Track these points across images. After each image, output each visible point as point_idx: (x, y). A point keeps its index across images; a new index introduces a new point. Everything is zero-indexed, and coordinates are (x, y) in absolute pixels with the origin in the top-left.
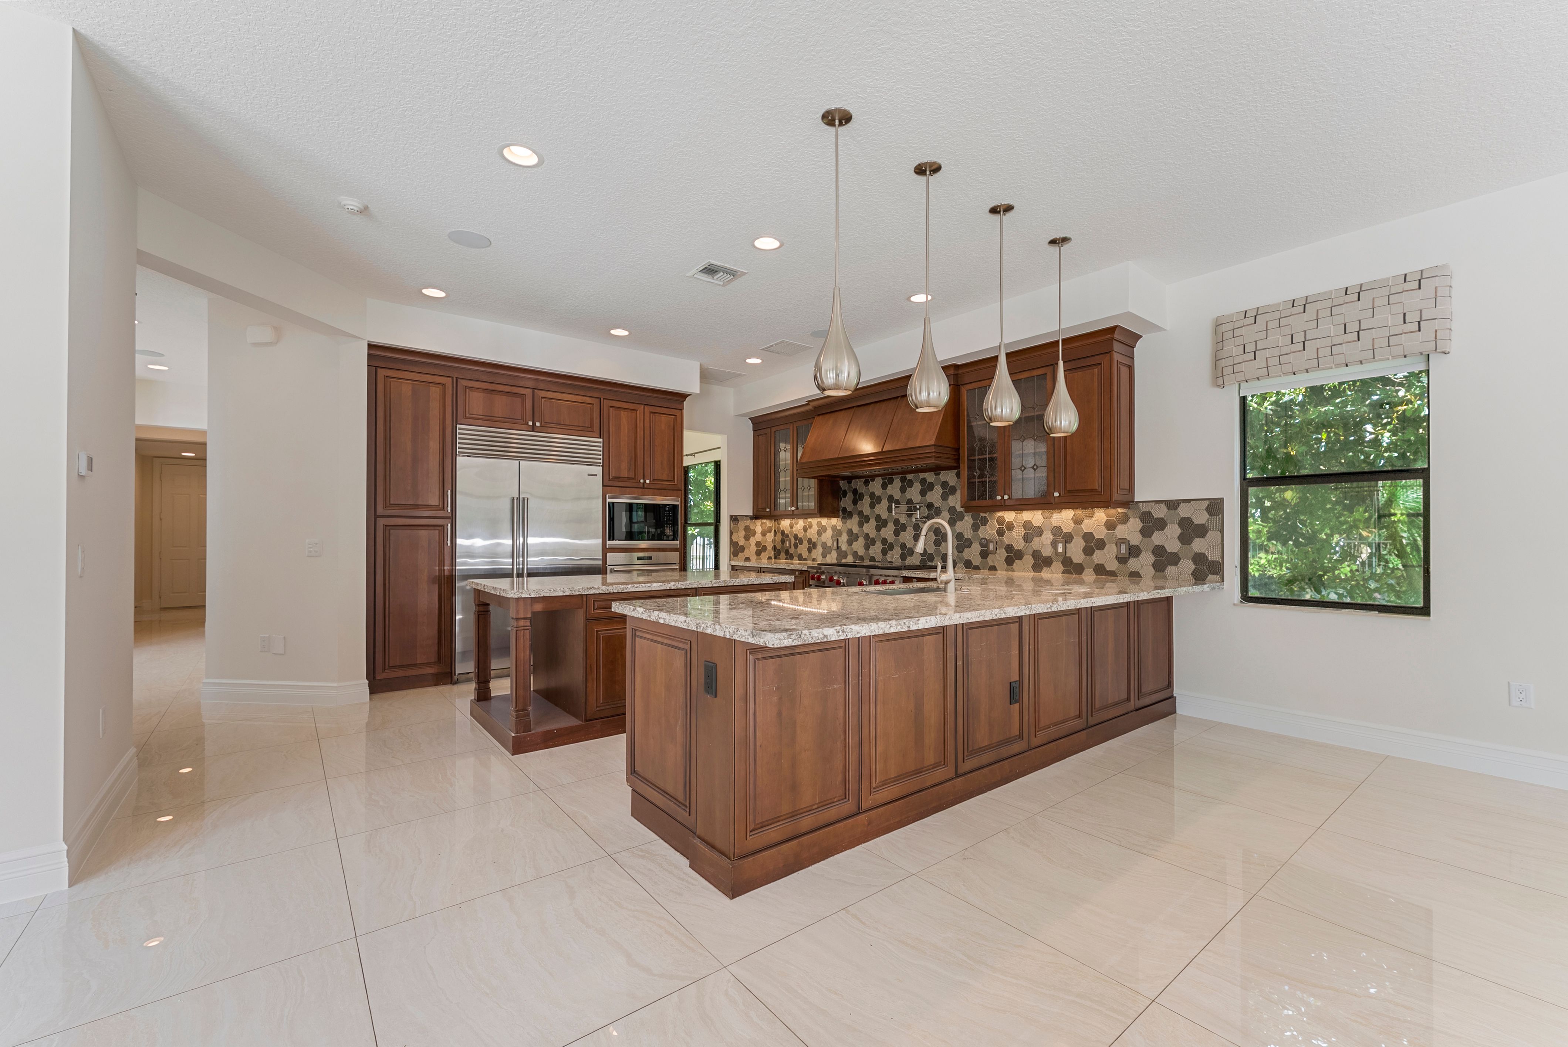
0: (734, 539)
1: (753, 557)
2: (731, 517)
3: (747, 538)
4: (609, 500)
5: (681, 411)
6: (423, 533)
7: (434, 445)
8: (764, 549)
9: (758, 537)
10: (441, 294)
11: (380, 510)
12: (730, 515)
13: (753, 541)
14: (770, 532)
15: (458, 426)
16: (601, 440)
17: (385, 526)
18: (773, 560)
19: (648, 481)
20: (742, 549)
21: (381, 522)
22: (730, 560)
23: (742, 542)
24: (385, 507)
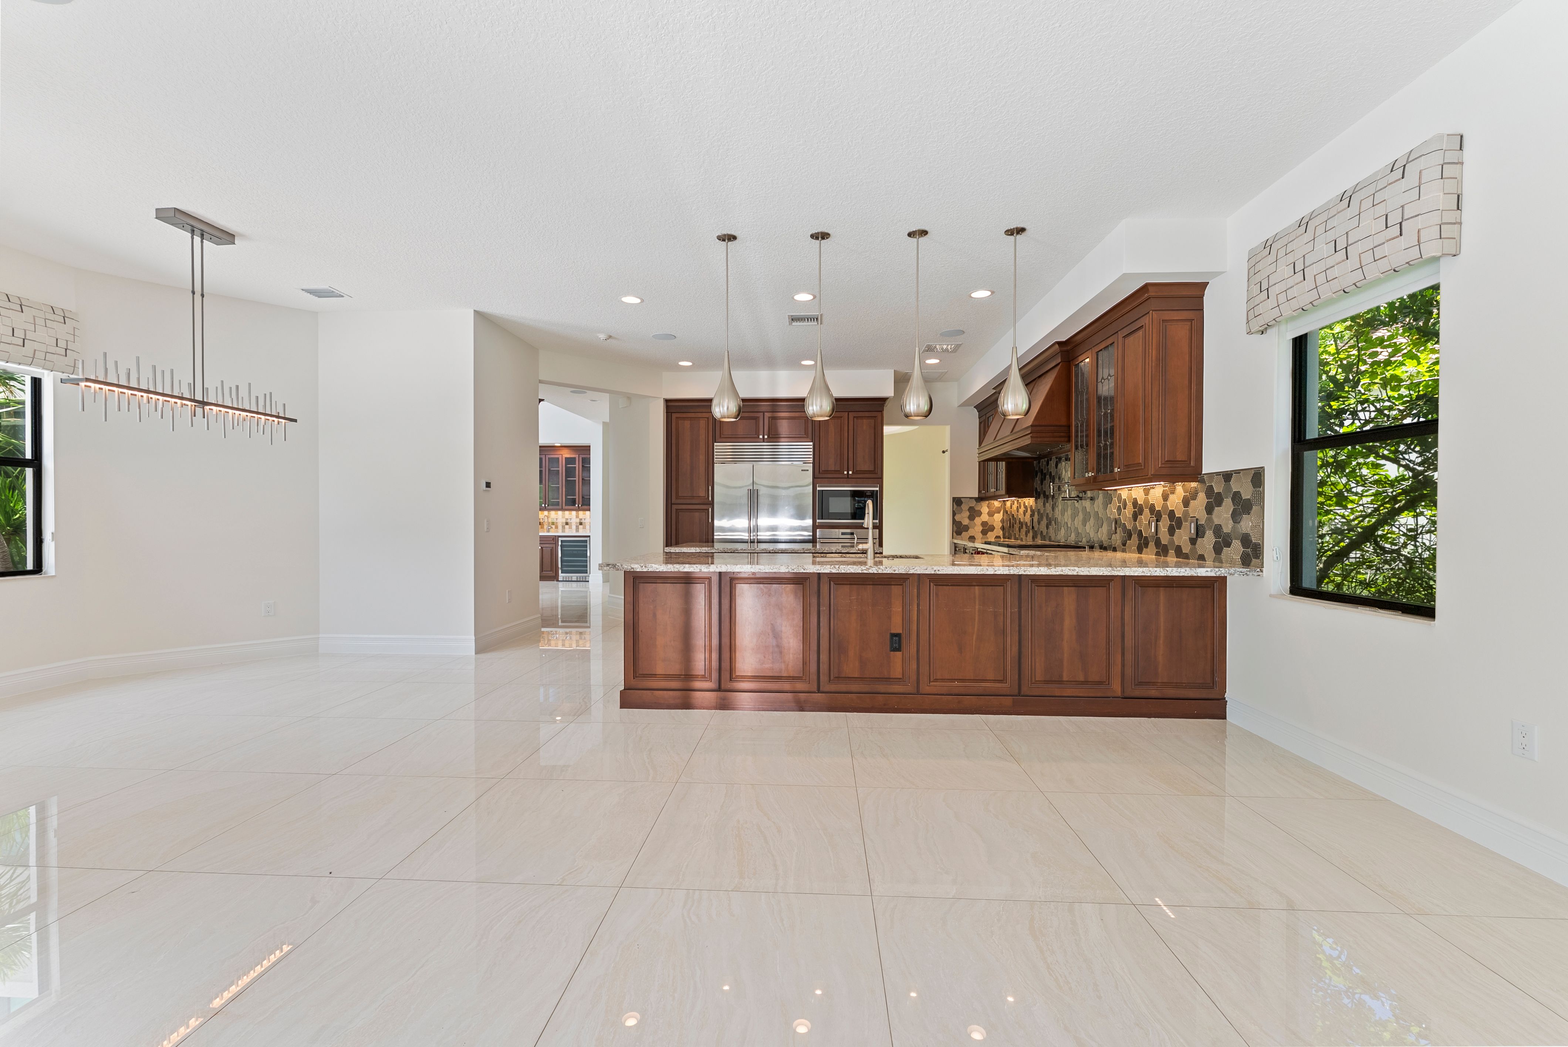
0: (957, 518)
1: (979, 536)
2: (954, 499)
3: (972, 518)
4: (818, 489)
5: (881, 413)
6: (697, 514)
7: (702, 458)
8: (992, 528)
9: (985, 517)
10: (689, 364)
11: (674, 501)
12: (953, 498)
13: (978, 521)
14: (999, 513)
15: (715, 444)
16: (811, 443)
17: (677, 510)
18: (1002, 539)
19: (850, 473)
20: (966, 528)
21: (674, 507)
22: (953, 538)
23: (966, 522)
24: (677, 498)
